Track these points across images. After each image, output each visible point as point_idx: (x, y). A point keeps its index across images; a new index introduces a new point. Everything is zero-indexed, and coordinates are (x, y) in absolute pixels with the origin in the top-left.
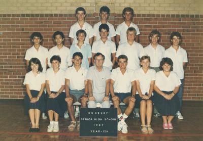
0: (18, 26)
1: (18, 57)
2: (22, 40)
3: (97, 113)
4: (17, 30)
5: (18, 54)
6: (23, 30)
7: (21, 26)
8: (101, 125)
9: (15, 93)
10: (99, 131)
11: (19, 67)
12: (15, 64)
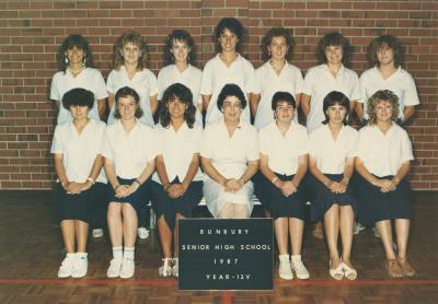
0: (15, 14)
1: (18, 90)
2: (26, 49)
3: (222, 232)
4: (12, 23)
5: (16, 82)
6: (27, 23)
7: (22, 15)
8: (232, 261)
9: (13, 177)
10: (227, 277)
11: (22, 114)
12: (11, 106)
